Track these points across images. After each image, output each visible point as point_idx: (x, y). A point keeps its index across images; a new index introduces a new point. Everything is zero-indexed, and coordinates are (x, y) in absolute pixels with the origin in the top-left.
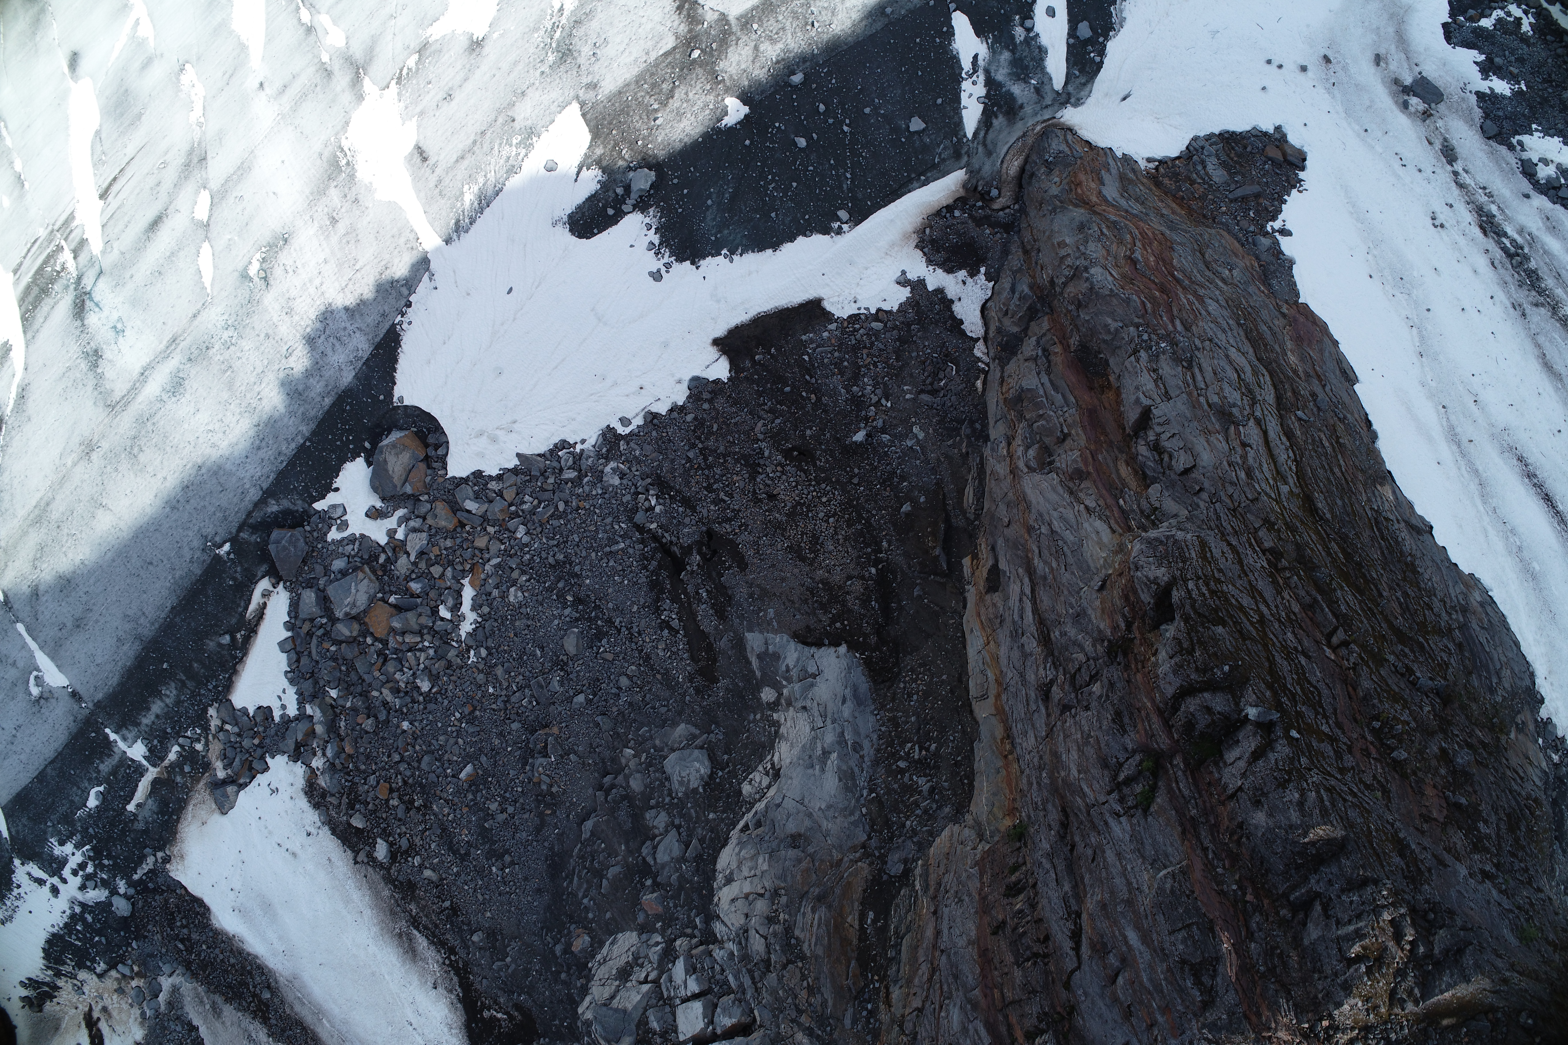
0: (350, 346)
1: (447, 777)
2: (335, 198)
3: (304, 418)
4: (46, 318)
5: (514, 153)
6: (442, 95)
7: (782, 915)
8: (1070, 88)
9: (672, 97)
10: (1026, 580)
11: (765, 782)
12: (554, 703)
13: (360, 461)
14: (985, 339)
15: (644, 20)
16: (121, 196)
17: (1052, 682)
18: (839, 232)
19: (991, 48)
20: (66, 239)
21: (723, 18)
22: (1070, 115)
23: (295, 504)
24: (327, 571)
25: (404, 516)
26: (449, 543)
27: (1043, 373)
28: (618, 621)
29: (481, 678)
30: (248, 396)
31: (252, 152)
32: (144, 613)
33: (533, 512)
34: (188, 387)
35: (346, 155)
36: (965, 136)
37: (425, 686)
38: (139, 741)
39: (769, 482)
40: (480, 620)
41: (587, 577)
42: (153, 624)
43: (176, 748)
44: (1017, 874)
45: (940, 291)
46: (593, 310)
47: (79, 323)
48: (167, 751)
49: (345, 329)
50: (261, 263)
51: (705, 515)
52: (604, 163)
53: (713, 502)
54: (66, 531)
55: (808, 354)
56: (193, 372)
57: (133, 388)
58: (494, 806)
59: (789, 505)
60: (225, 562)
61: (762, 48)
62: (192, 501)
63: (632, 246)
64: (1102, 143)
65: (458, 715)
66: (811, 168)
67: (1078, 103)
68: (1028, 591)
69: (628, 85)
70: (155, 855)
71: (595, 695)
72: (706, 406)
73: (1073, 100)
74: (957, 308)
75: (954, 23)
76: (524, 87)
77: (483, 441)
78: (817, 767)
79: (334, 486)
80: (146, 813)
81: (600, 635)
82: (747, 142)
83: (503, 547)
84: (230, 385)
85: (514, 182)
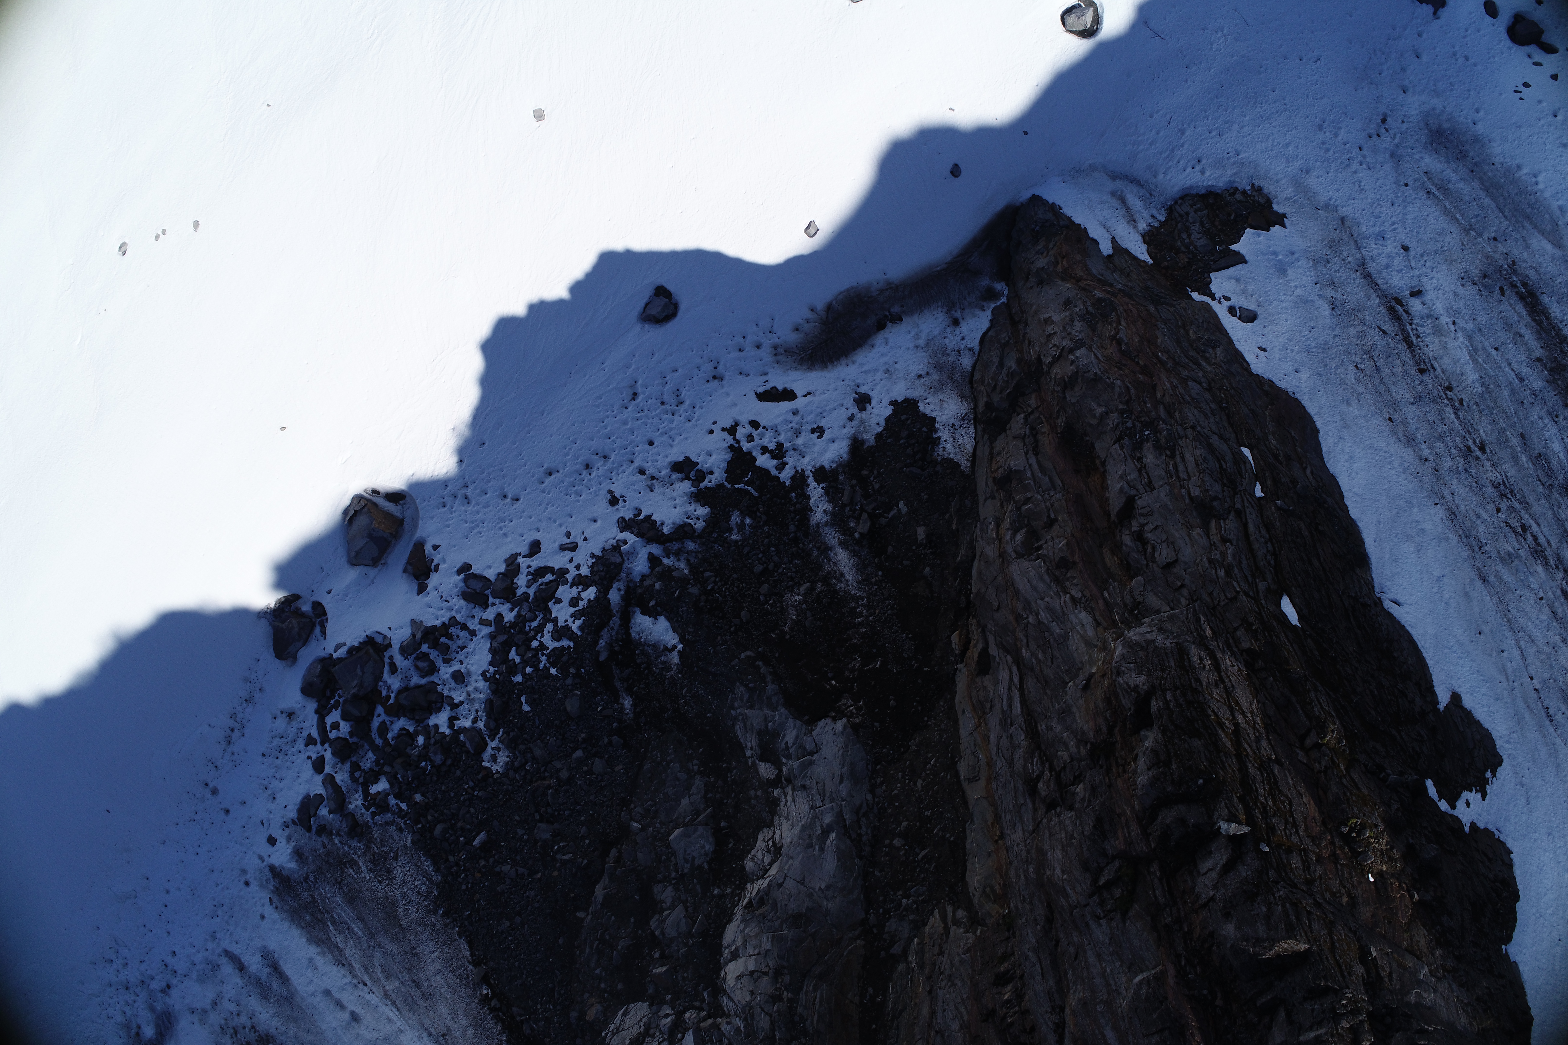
1: (459, 844)
7: (785, 993)
10: (1014, 669)
11: (767, 860)
17: (1039, 777)
27: (1030, 453)
37: (438, 759)
44: (1006, 964)
58: (506, 870)
65: (470, 783)
68: (1016, 680)
78: (817, 847)
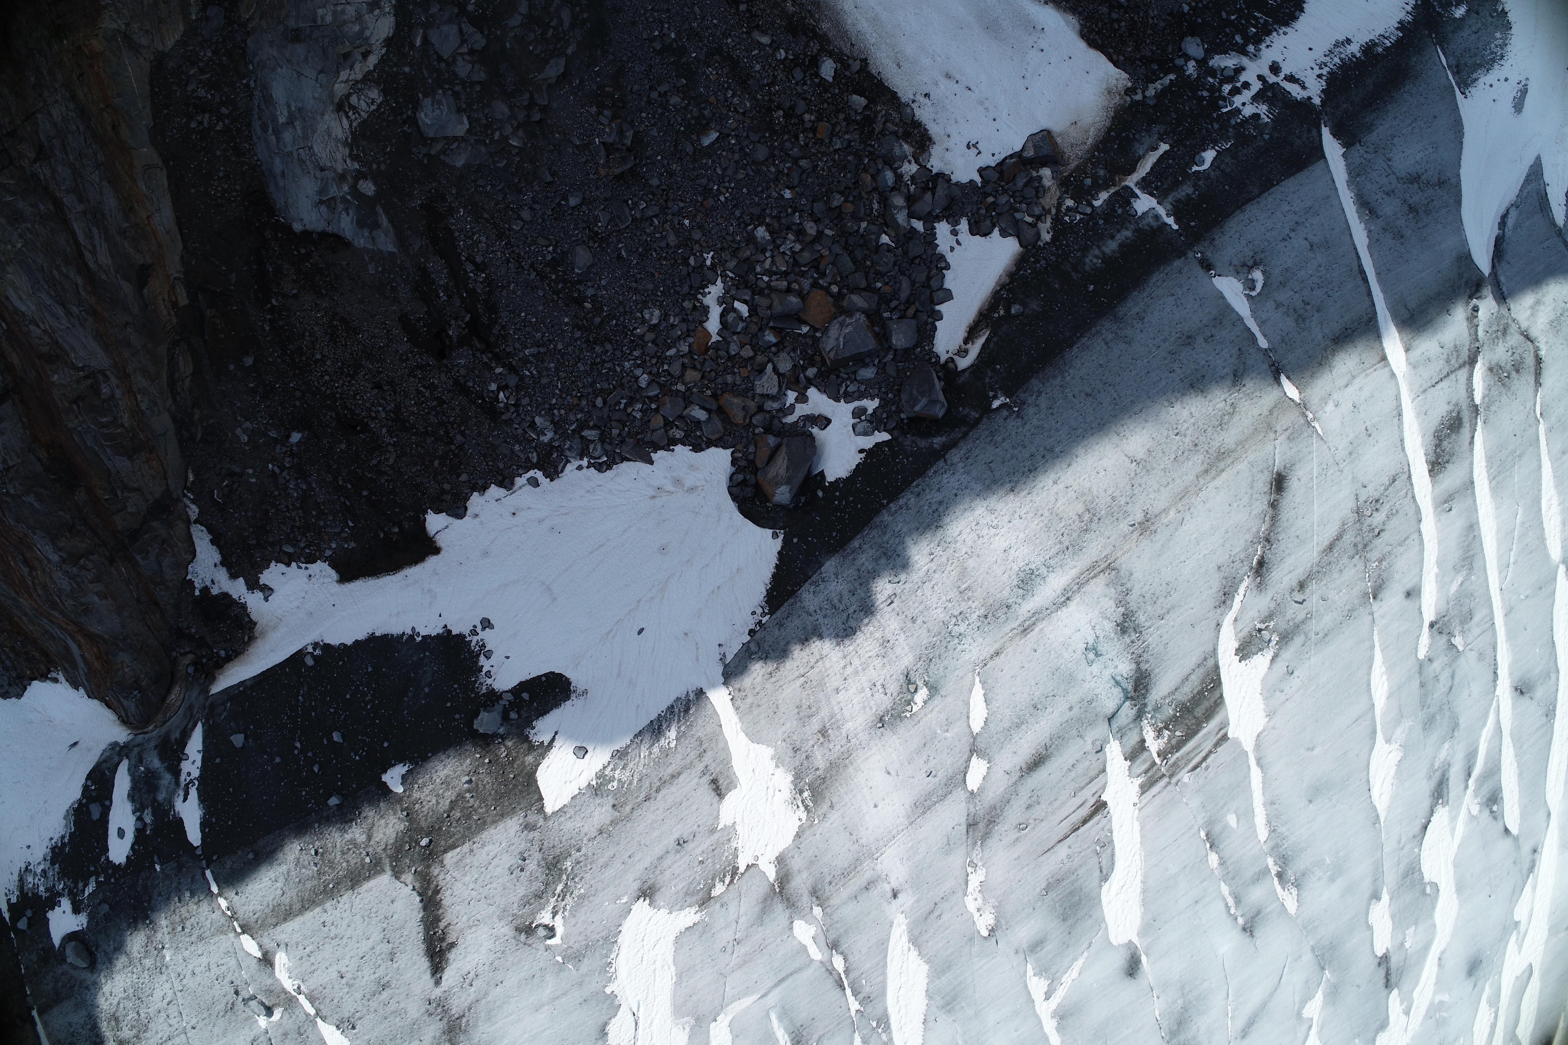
0: (822, 597)
1: (737, 137)
2: (819, 757)
3: (884, 528)
4: (1187, 679)
5: (617, 772)
6: (689, 847)
8: (116, 759)
9: (452, 802)
12: (606, 199)
13: (830, 477)
14: (188, 522)
15: (472, 886)
16: (1078, 801)
18: (316, 645)
19: (172, 806)
20: (1154, 764)
21: (397, 875)
22: (121, 735)
23: (914, 442)
24: (882, 368)
25: (785, 415)
26: (729, 379)
27: (113, 472)
28: (532, 277)
29: (697, 235)
30: (944, 559)
31: (911, 823)
32: (1106, 343)
33: (632, 401)
34: (1014, 577)
35: (803, 801)
36: (203, 725)
37: (761, 232)
38: (1139, 214)
39: (382, 401)
40: (700, 296)
41: (566, 324)
42: (1098, 332)
43: (1097, 203)
45: (233, 576)
46: (555, 599)
47: (1144, 667)
48: (1108, 202)
49: (825, 616)
50: (912, 700)
51: (443, 375)
52: (525, 746)
53: (436, 387)
54: (1187, 440)
55: (349, 527)
56: (1006, 593)
57: (1081, 585)
58: (675, 100)
59: (360, 376)
60: (1000, 388)
61: (364, 838)
62: (1027, 455)
63: (508, 657)
64: (96, 702)
65: (722, 198)
66: (332, 710)
67: (115, 744)
69: (494, 822)
70: (1144, 97)
71: (559, 204)
72: (447, 486)
73: (118, 749)
74: (217, 557)
75: (199, 835)
76: (599, 838)
77: (689, 482)
78: (294, 109)
79: (863, 455)
80: (1147, 141)
81: (554, 264)
82: (386, 745)
83: (666, 367)
84: (963, 573)
85: (622, 743)
